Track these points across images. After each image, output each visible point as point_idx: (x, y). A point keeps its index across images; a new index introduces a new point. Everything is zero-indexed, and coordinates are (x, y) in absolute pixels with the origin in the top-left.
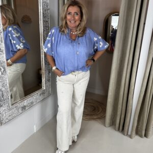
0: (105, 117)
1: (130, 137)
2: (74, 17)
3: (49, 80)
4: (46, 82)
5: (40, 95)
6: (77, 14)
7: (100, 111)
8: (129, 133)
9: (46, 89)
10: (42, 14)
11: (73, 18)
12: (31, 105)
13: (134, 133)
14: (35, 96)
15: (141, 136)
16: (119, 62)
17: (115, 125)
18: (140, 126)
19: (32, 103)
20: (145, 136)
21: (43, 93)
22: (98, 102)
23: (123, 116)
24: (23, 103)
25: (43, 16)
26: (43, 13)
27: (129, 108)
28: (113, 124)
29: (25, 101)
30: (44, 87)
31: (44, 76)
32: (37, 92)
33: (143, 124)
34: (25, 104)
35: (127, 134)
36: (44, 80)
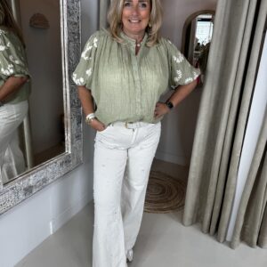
0: (183, 205)
1: (231, 245)
2: (137, 10)
3: (78, 137)
4: (72, 140)
5: (61, 164)
6: (144, 5)
7: (174, 195)
8: (228, 239)
9: (73, 154)
10: (65, 7)
11: (135, 14)
12: (43, 184)
13: (238, 238)
14: (52, 168)
15: (250, 245)
16: (212, 105)
17: (202, 222)
18: (248, 226)
19: (45, 180)
20: (258, 244)
21: (67, 161)
22: (169, 177)
23: (217, 207)
24: (27, 180)
25: (68, 12)
26: (68, 7)
27: (229, 192)
28: (197, 219)
29: (31, 177)
30: (69, 150)
31: (69, 129)
32: (55, 159)
33: (254, 222)
34: (31, 183)
35: (225, 240)
36: (68, 137)
